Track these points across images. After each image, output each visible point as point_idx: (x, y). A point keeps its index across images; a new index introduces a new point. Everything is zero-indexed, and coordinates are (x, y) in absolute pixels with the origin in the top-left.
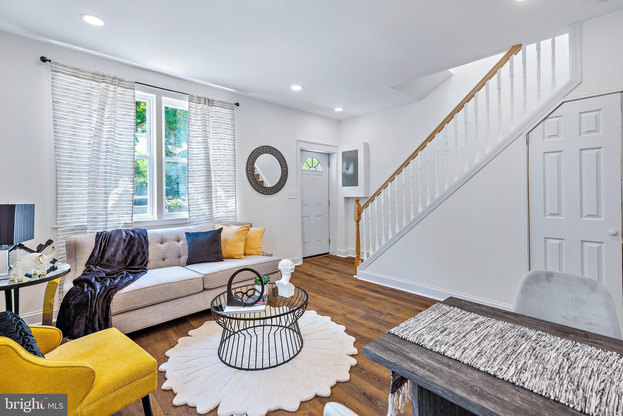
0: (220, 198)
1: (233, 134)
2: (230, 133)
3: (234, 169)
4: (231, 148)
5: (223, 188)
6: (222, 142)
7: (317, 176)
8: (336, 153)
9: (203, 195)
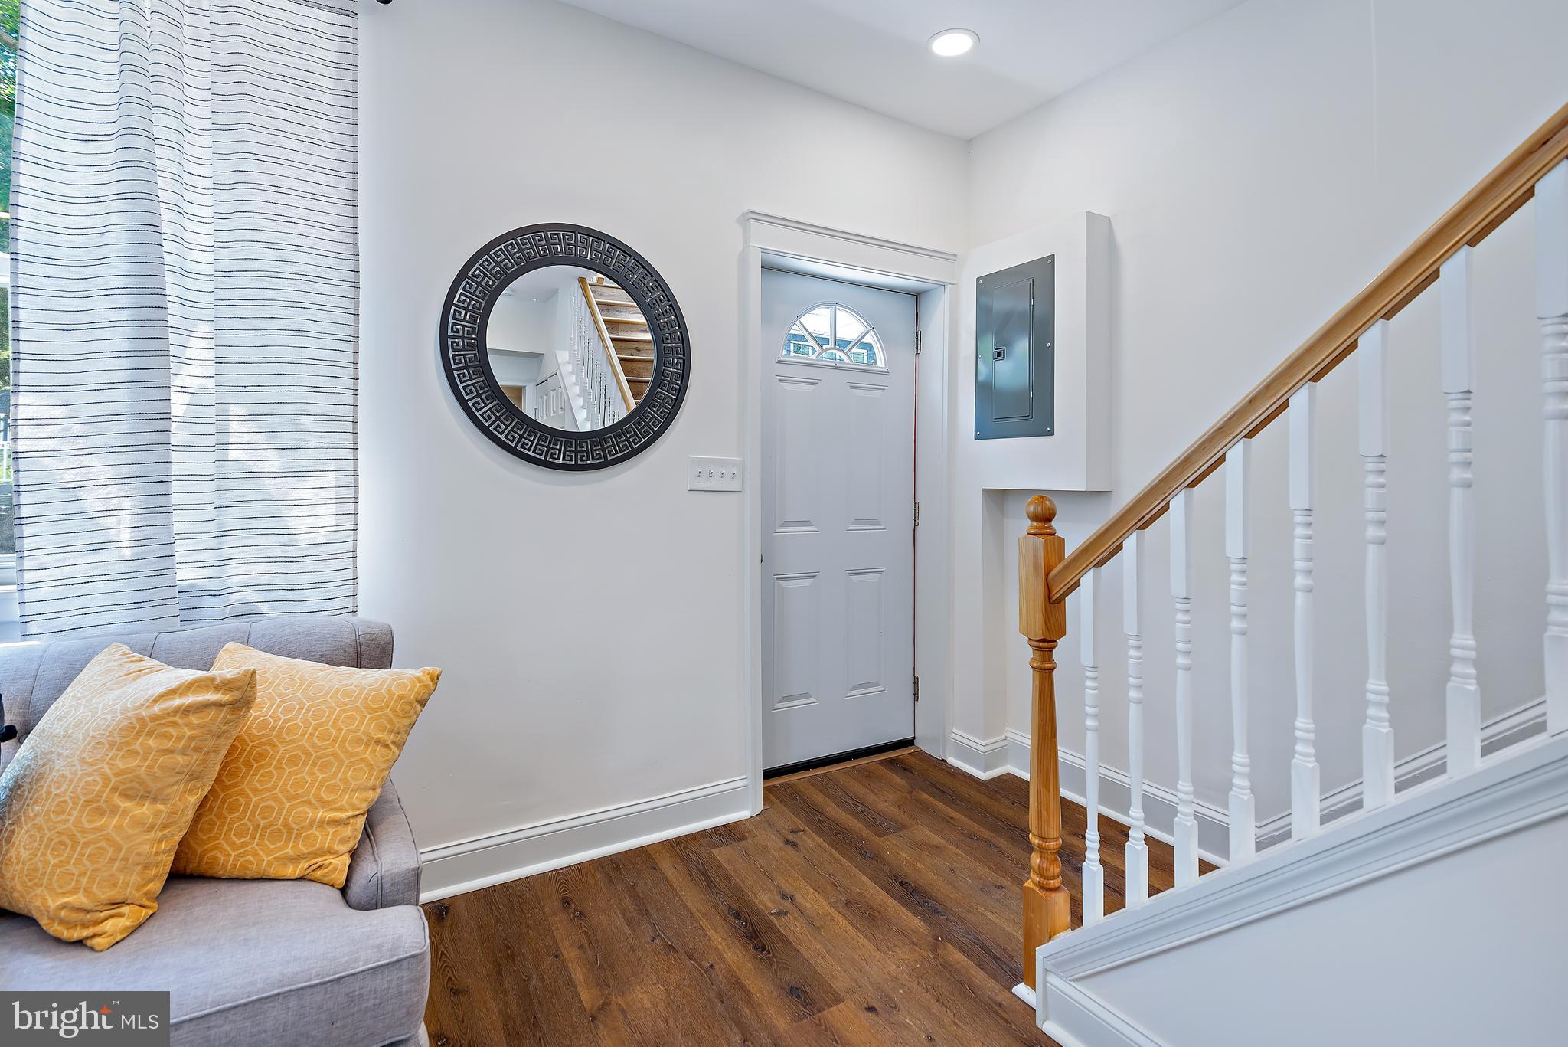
0: (250, 484)
1: (348, 140)
2: (326, 136)
3: (350, 331)
4: (332, 214)
5: (265, 426)
6: (264, 179)
7: (855, 391)
8: (948, 288)
9: (121, 463)
